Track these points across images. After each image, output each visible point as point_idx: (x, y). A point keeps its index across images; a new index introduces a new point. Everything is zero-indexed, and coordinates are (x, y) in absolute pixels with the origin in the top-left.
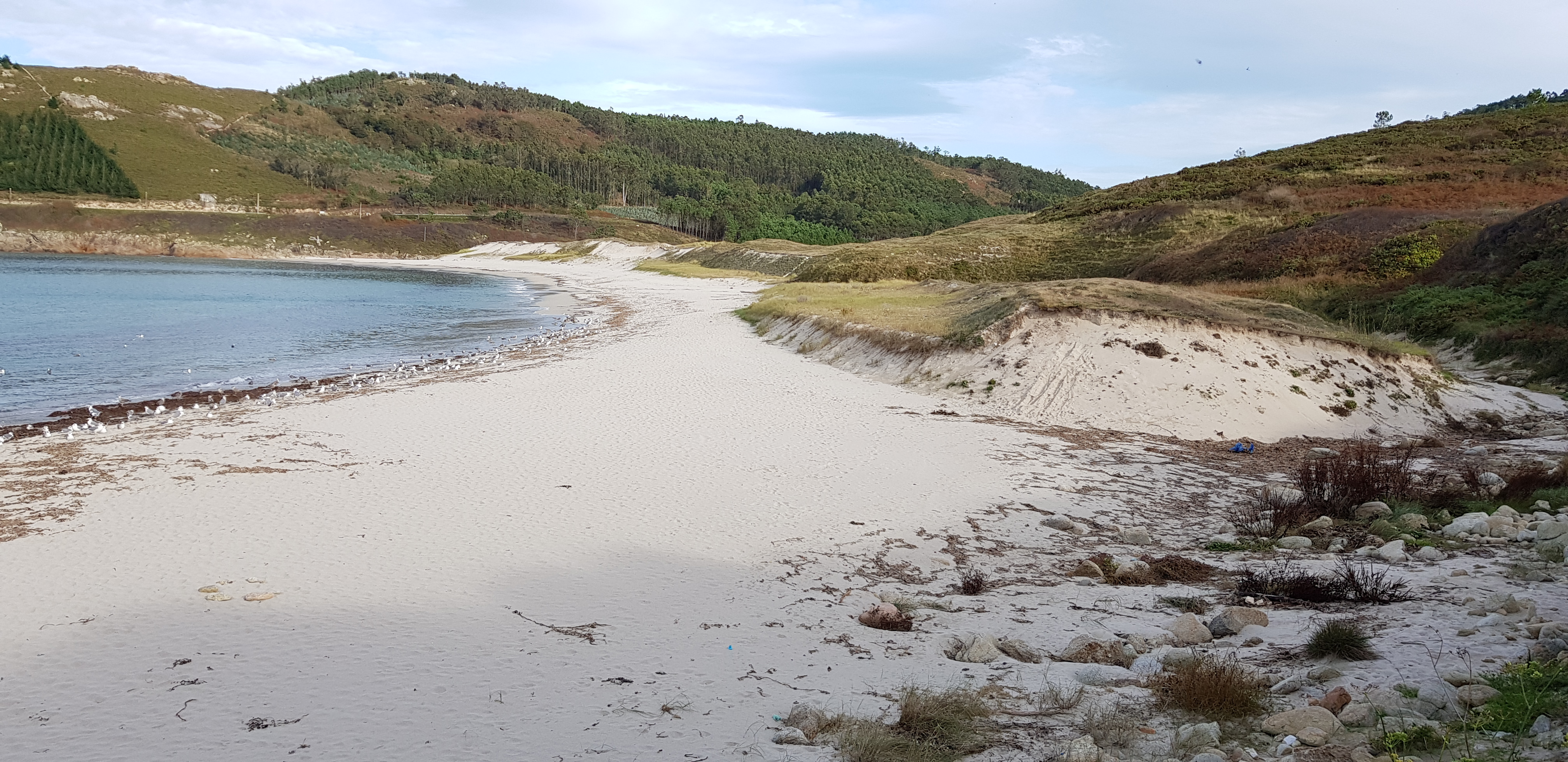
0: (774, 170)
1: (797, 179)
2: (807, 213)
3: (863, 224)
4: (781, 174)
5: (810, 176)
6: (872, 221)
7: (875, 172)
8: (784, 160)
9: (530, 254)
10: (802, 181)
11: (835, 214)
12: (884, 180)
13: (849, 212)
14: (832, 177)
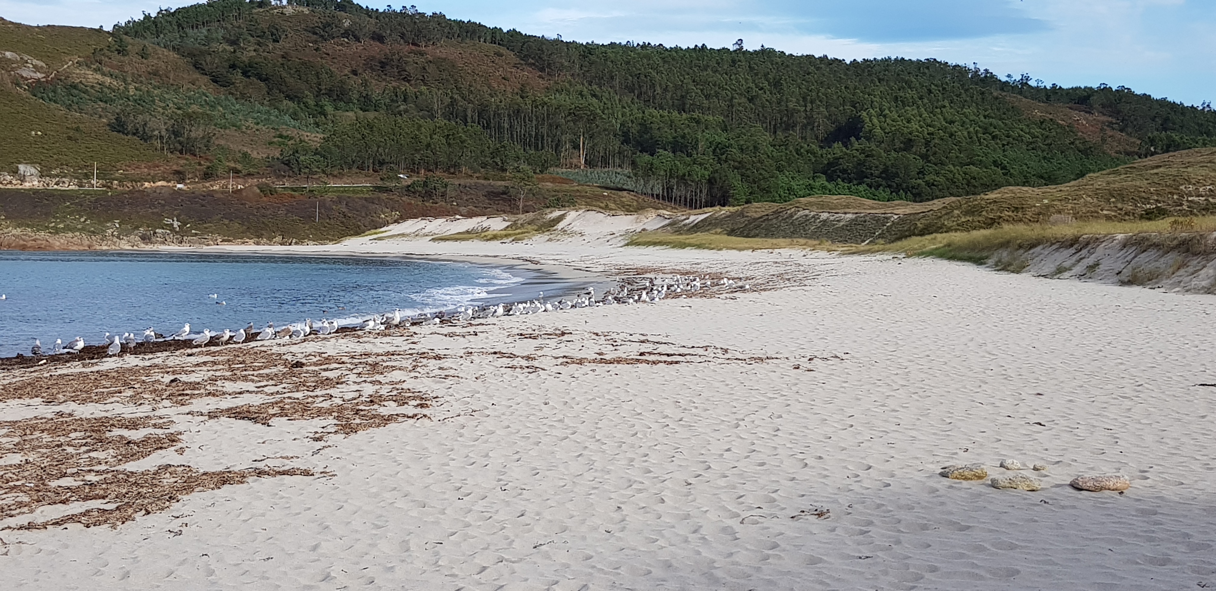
0: (790, 113)
1: (824, 126)
2: (844, 171)
3: (928, 184)
4: (800, 118)
5: (843, 120)
6: (941, 179)
7: (938, 110)
8: (804, 99)
9: (468, 232)
10: (832, 128)
11: (886, 170)
12: (951, 122)
13: (906, 168)
14: (875, 120)
